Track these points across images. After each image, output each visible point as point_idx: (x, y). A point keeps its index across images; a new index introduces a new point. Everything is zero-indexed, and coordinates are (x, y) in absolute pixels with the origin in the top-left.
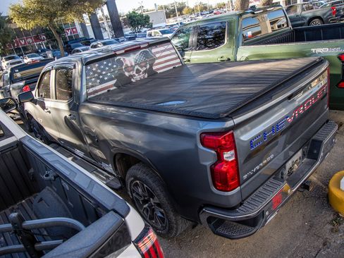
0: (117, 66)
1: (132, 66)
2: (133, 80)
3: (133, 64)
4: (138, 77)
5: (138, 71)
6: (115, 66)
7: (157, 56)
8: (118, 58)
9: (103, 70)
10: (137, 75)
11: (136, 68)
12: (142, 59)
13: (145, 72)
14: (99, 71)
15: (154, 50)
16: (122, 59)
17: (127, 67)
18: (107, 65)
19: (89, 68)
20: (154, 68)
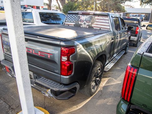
0: (78, 18)
1: (83, 20)
2: (81, 26)
3: (84, 20)
4: (83, 26)
5: (85, 24)
6: (77, 18)
7: (97, 20)
8: (79, 15)
9: (72, 18)
10: (84, 25)
11: (84, 22)
12: (89, 19)
13: (88, 25)
14: (71, 18)
15: (96, 17)
16: (80, 16)
17: (81, 20)
18: (74, 16)
19: (68, 15)
20: (93, 25)
